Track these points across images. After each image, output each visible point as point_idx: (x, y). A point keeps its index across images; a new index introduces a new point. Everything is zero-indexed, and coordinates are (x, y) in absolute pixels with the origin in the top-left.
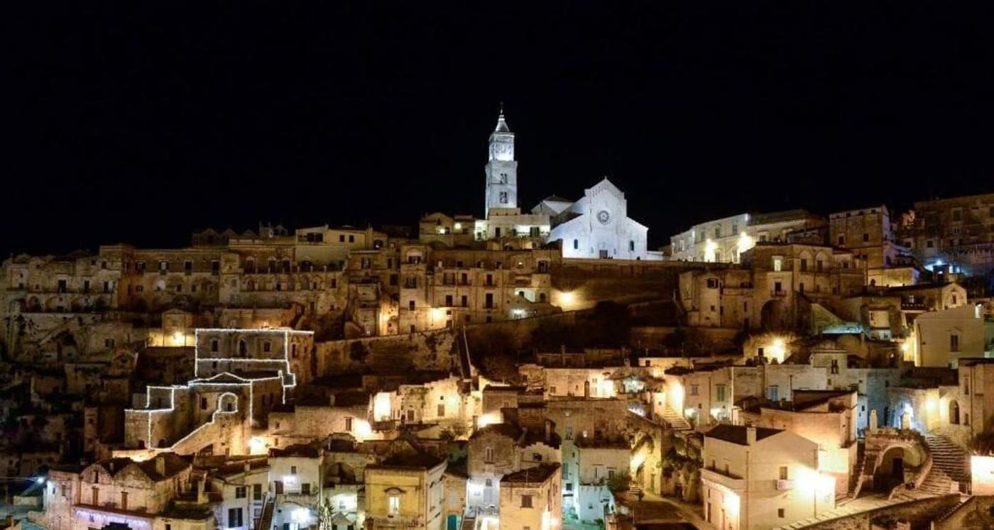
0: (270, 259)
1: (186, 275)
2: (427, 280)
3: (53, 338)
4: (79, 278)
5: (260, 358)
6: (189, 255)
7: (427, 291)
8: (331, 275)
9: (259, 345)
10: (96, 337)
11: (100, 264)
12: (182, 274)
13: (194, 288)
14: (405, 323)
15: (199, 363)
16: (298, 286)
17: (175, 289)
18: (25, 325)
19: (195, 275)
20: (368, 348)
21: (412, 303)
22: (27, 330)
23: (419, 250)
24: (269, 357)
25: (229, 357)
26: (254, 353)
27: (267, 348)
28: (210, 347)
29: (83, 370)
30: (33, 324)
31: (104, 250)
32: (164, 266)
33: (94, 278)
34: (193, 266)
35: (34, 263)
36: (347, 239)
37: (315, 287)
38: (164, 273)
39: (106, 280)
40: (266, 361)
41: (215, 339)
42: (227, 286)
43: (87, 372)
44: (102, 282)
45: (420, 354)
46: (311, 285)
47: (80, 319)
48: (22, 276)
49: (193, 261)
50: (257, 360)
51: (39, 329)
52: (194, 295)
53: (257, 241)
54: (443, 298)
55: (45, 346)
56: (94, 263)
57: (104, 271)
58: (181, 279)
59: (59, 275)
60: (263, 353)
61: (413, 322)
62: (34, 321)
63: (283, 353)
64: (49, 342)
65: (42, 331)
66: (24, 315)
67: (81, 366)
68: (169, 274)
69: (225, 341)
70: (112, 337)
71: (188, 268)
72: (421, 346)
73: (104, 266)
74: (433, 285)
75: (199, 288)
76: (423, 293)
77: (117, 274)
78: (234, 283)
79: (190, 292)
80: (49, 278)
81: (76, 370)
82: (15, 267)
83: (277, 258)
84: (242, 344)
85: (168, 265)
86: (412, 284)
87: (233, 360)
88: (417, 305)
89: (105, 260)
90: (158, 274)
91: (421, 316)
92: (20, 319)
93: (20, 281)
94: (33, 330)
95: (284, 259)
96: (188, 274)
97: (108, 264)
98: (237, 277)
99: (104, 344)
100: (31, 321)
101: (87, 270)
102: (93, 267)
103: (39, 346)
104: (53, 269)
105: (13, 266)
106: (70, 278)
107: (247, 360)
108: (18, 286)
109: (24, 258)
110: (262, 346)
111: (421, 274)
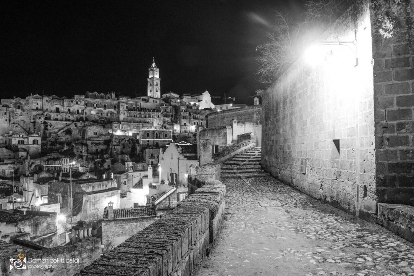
0: (133, 106)
1: (104, 109)
2: (189, 117)
3: (63, 131)
4: (65, 107)
5: (164, 139)
6: (105, 102)
7: (189, 121)
8: (158, 113)
9: (163, 135)
10: (90, 131)
11: (75, 102)
12: (102, 109)
13: (107, 115)
14: (183, 130)
15: (142, 141)
16: (147, 116)
17: (100, 114)
18: (47, 125)
19: (107, 110)
20: (177, 137)
21: (185, 124)
22: (49, 127)
23: (185, 108)
24: (167, 139)
25: (154, 139)
26: (162, 137)
27: (166, 135)
28: (146, 135)
29: (95, 143)
30: (52, 125)
31: (76, 97)
32: (95, 105)
33: (73, 108)
34: (107, 106)
35: (45, 99)
36: (155, 102)
37: (153, 117)
38: (95, 108)
39: (78, 109)
40: (166, 140)
41: (148, 132)
42: (122, 115)
43: (96, 144)
44: (76, 110)
45: (191, 139)
46: (152, 116)
47: (75, 124)
48: (37, 104)
49: (107, 104)
50: (163, 140)
51: (54, 127)
52: (108, 117)
53: (129, 99)
54: (193, 123)
55: (60, 135)
56: (72, 102)
57: (77, 105)
58: (102, 111)
59: (56, 105)
60: (165, 137)
61: (185, 129)
62: (52, 124)
63: (171, 137)
64: (62, 133)
65: (56, 128)
66: (46, 121)
67: (93, 142)
68: (97, 108)
69: (152, 133)
70: (96, 131)
71: (105, 107)
72: (191, 136)
73: (77, 103)
74: (191, 119)
75: (109, 115)
76: (188, 121)
77: (83, 107)
78: (124, 114)
79: (106, 116)
80: (52, 106)
81: (92, 143)
82: (34, 100)
83: (136, 106)
84: (157, 134)
85: (97, 105)
86: (185, 118)
87: (155, 139)
88: (186, 124)
89: (77, 101)
90: (93, 108)
91: (188, 128)
92: (45, 123)
93: (37, 106)
94: (52, 128)
95: (138, 107)
96: (105, 109)
97: (79, 103)
98: (125, 112)
99: (93, 134)
100: (51, 124)
101: (69, 104)
102: (72, 103)
103: (57, 135)
104: (54, 103)
105: (33, 99)
106: (61, 107)
107: (160, 139)
108: (35, 108)
109: (37, 96)
110: (165, 135)
111: (188, 115)
